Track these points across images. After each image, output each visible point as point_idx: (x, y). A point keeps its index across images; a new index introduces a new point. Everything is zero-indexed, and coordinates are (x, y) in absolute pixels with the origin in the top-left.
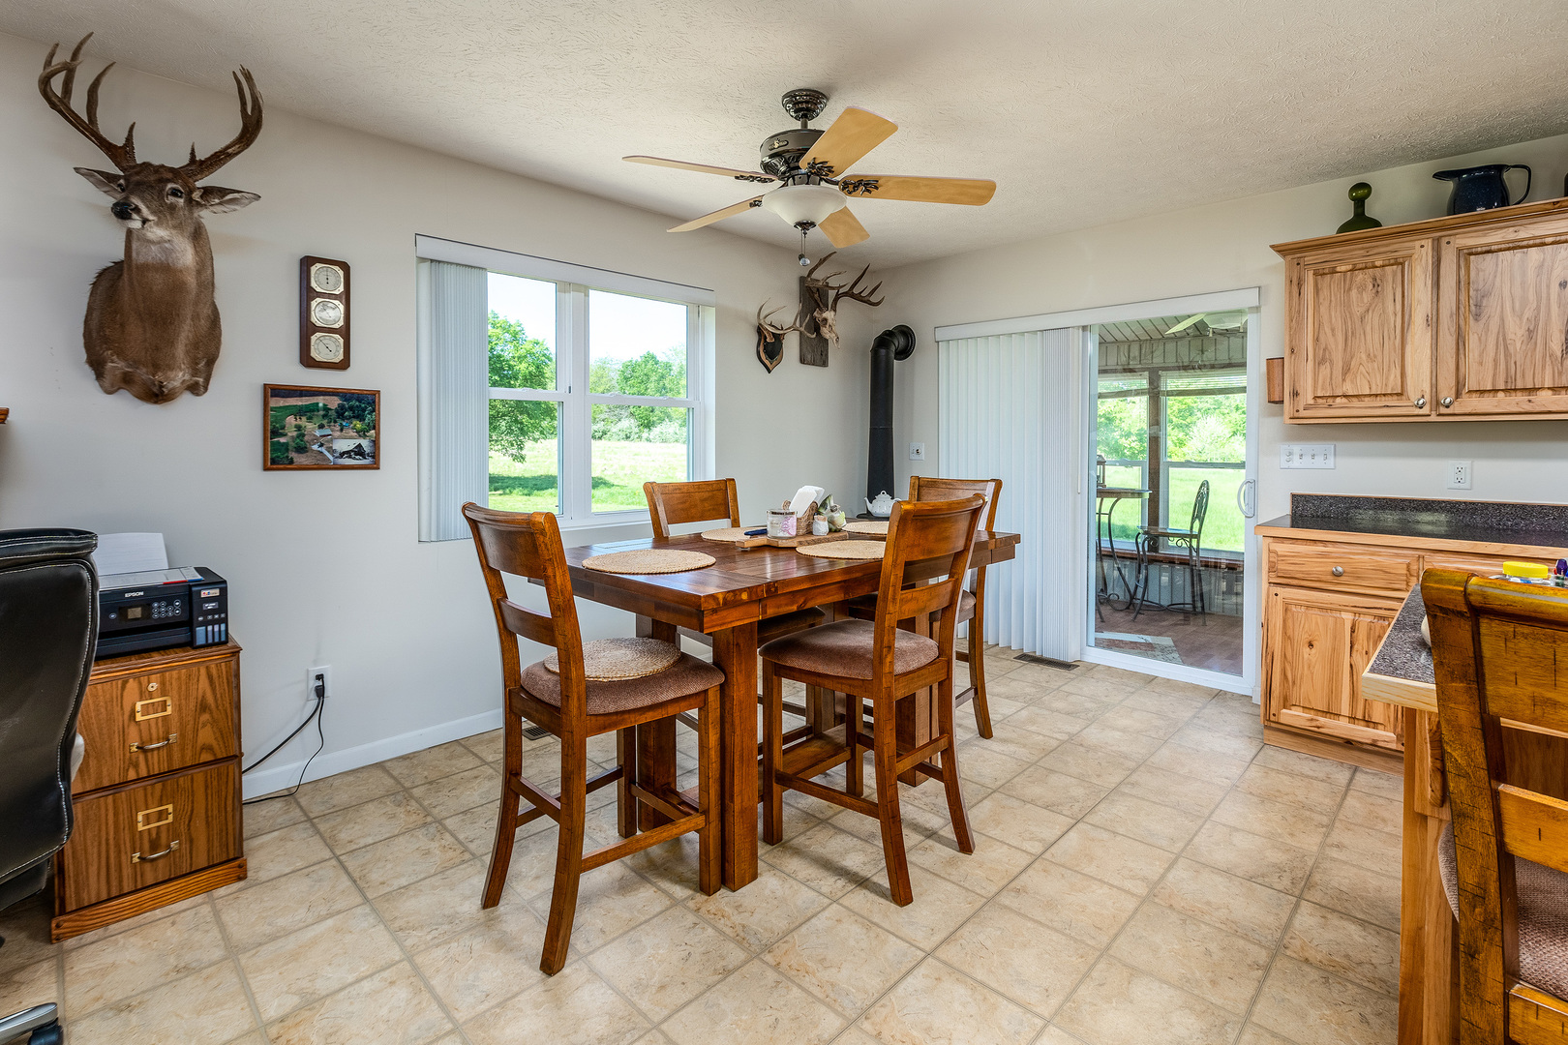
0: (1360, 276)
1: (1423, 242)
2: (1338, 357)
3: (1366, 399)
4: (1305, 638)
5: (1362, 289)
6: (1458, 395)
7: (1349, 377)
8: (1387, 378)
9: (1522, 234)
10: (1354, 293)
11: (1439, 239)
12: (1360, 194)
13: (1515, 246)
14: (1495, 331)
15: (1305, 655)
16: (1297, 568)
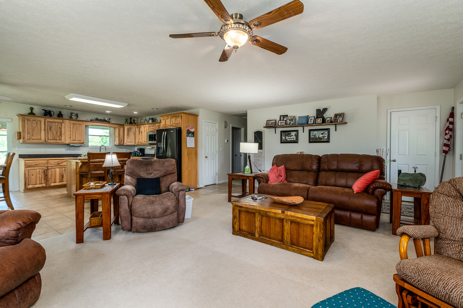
0: (34, 122)
1: (43, 119)
2: (31, 133)
3: (35, 140)
4: (32, 174)
5: (34, 124)
6: (48, 140)
7: (33, 136)
8: (39, 137)
9: (55, 121)
10: (33, 124)
11: (45, 119)
12: (32, 109)
14: (52, 132)
15: (32, 177)
16: (30, 164)
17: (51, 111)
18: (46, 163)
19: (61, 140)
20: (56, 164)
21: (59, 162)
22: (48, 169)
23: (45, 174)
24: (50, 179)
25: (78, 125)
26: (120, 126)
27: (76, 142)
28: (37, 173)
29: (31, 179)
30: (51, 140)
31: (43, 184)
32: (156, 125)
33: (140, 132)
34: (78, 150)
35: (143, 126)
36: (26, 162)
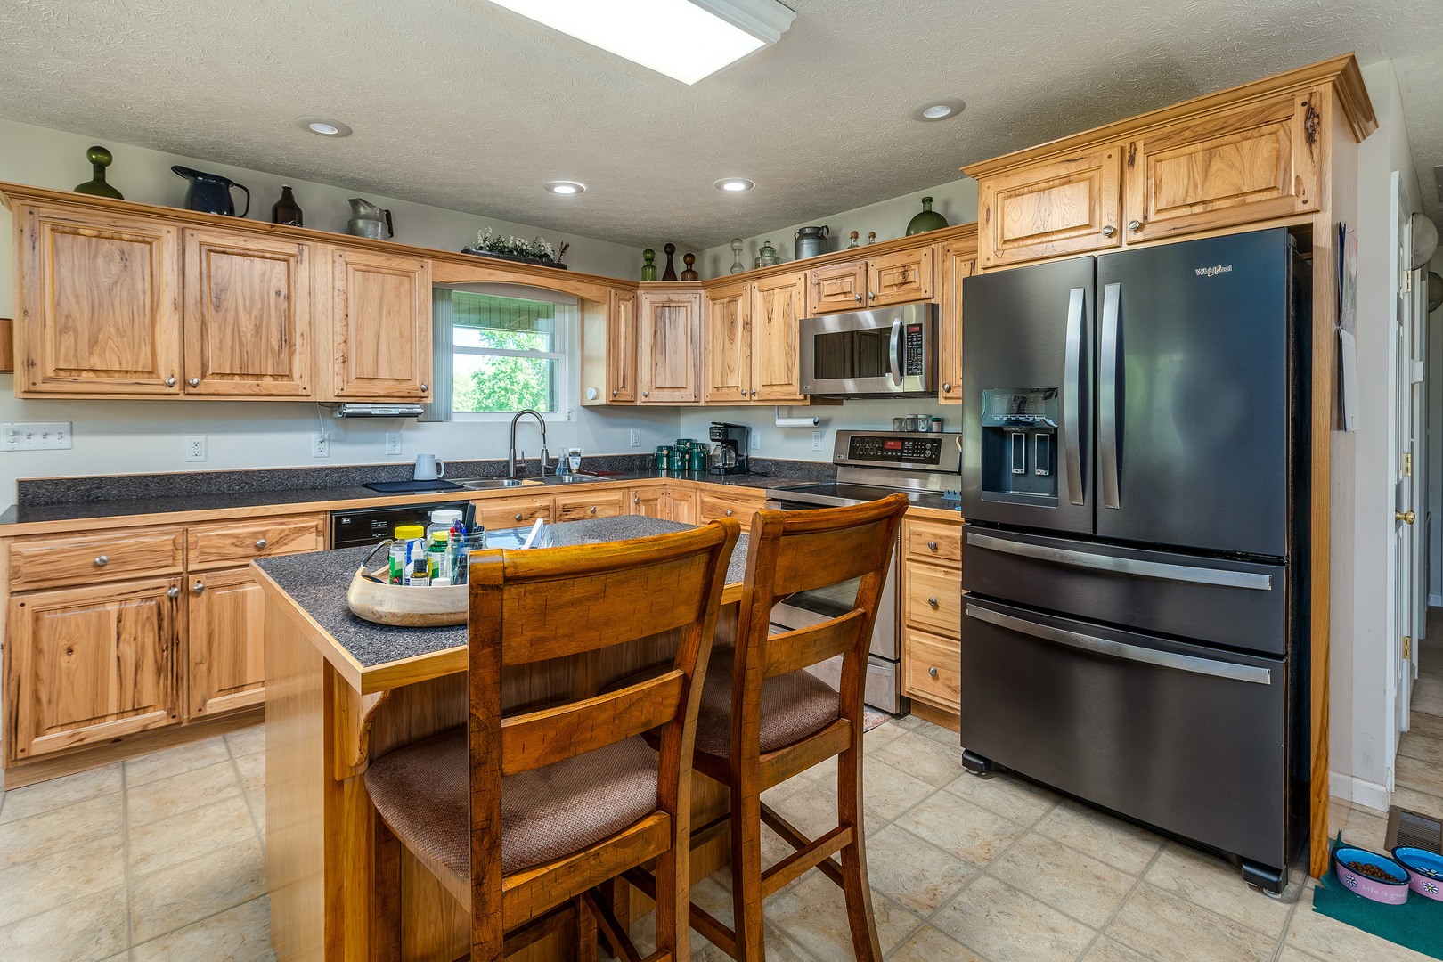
0: (106, 245)
1: (170, 228)
2: (83, 327)
3: (116, 375)
4: (63, 644)
5: (109, 259)
6: (203, 376)
7: (97, 350)
8: (138, 355)
9: (250, 245)
10: (100, 262)
11: (183, 229)
12: (100, 159)
13: (245, 253)
14: (232, 323)
15: (64, 665)
16: (50, 567)
17: (228, 182)
18: (171, 547)
19: (289, 376)
20: (241, 551)
21: (264, 534)
22: (187, 592)
23: (165, 634)
24: (204, 668)
25: (392, 281)
26: (619, 292)
27: (378, 388)
28: (101, 632)
29: (57, 680)
30: (226, 377)
31: (150, 709)
32: (870, 263)
33: (732, 323)
34: (393, 441)
35: (756, 284)
36: (19, 554)
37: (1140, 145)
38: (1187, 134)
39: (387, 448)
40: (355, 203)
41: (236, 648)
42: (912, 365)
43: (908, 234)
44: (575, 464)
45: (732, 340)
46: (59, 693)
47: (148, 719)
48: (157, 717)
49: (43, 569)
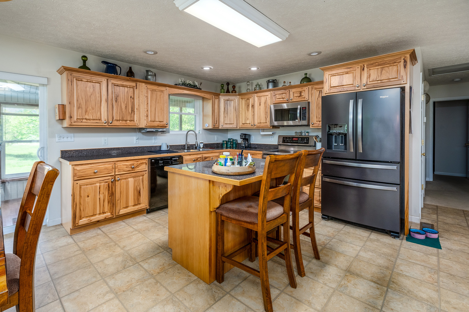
0: (89, 84)
1: (105, 79)
2: (84, 106)
3: (91, 120)
4: (87, 194)
5: (90, 88)
6: (113, 121)
7: (87, 113)
8: (97, 115)
9: (124, 84)
10: (88, 88)
11: (108, 79)
12: (85, 59)
13: (123, 86)
14: (120, 105)
15: (87, 200)
16: (84, 173)
17: (116, 65)
18: (112, 168)
19: (134, 121)
20: (128, 169)
21: (133, 164)
22: (115, 180)
23: (110, 192)
24: (119, 201)
25: (159, 93)
26: (215, 96)
27: (156, 124)
28: (95, 192)
29: (85, 204)
30: (118, 121)
31: (107, 213)
32: (291, 90)
33: (248, 105)
34: (155, 139)
35: (256, 95)
36: (77, 170)
37: (365, 66)
38: (377, 64)
39: (153, 141)
40: (147, 71)
41: (127, 196)
42: (303, 118)
43: (301, 83)
44: (202, 146)
45: (248, 110)
46: (86, 208)
47: (106, 215)
48: (108, 215)
49: (82, 174)
